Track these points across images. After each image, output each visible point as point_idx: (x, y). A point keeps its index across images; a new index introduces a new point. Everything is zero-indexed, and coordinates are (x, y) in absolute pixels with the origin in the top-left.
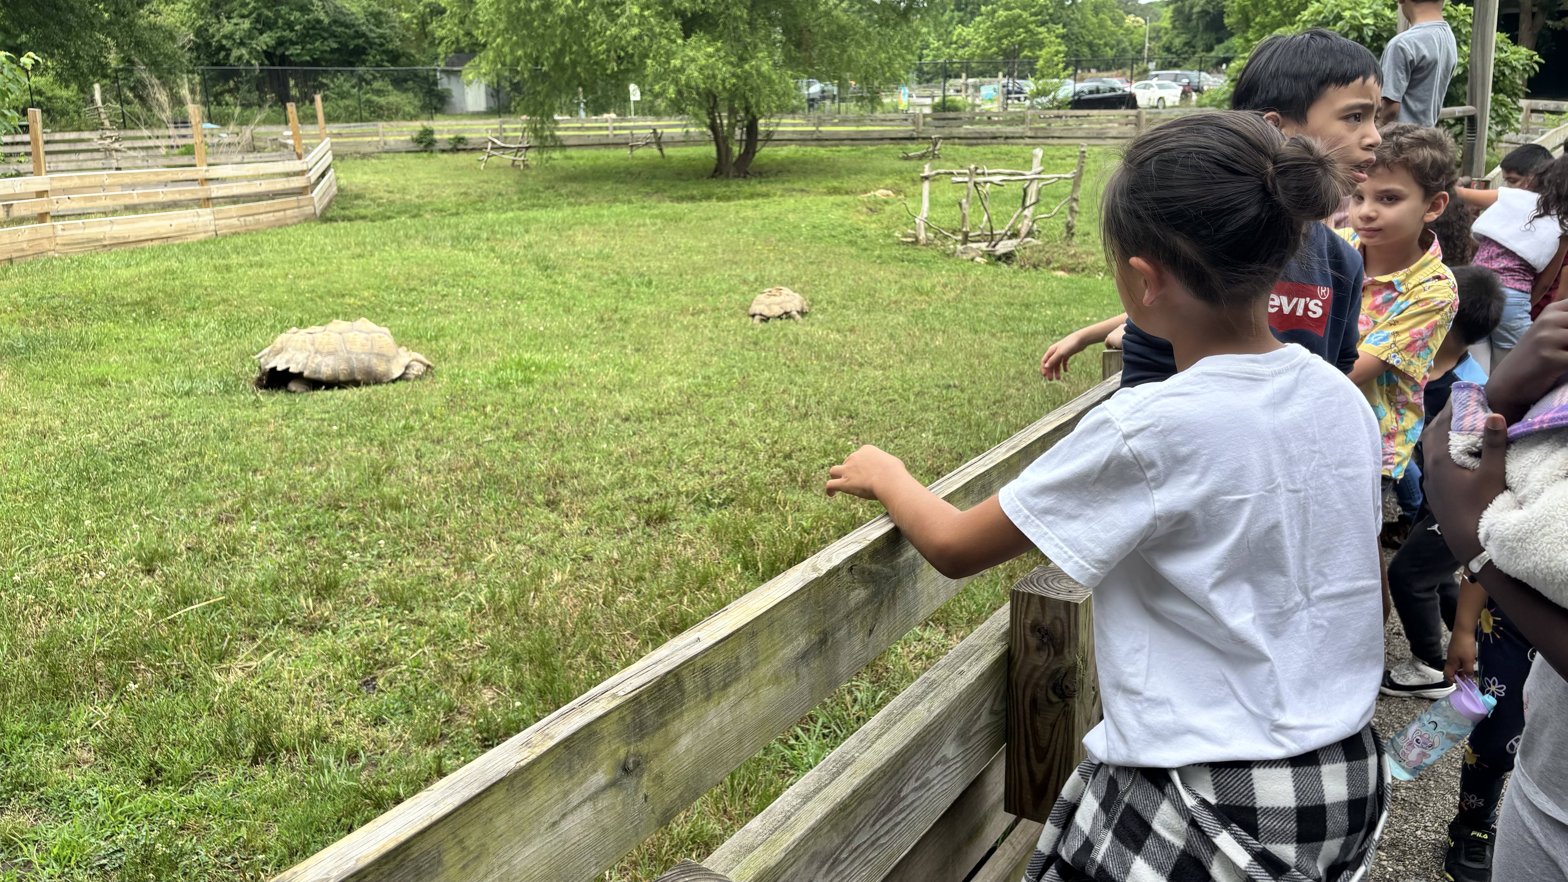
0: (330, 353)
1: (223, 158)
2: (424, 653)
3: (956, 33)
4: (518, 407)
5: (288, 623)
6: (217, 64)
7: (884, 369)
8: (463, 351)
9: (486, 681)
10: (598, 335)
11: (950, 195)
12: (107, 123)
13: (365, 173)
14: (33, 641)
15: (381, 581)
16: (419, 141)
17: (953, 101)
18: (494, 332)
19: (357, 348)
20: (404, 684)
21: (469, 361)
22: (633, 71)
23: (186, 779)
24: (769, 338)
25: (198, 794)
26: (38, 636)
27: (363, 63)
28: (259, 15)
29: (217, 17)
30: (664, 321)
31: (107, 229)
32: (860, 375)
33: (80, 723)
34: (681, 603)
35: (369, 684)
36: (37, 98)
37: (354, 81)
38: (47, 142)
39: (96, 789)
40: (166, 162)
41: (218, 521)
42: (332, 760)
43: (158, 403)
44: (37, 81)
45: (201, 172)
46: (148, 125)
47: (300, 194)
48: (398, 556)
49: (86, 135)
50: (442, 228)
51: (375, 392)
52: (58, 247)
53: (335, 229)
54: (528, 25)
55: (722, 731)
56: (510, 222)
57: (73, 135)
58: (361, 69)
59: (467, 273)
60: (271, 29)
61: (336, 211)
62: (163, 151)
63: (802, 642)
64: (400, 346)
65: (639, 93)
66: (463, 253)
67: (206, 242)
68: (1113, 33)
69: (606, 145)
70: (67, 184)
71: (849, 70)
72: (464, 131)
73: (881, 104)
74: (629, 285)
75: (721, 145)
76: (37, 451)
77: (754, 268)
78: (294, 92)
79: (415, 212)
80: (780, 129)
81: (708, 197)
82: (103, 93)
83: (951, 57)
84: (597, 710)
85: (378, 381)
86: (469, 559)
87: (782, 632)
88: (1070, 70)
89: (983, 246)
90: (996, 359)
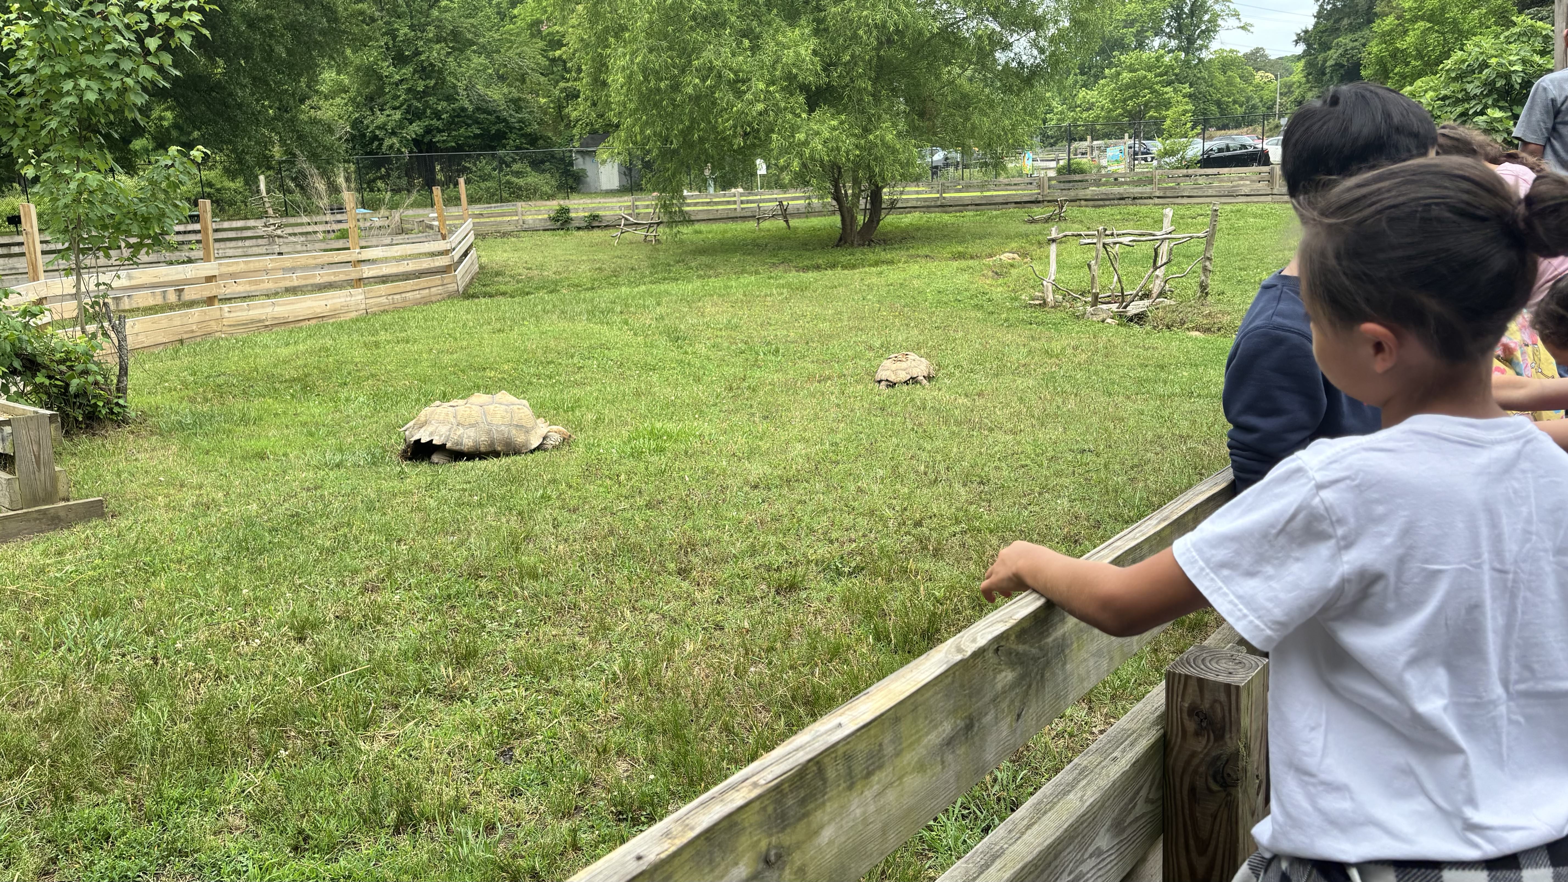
0: (472, 426)
1: (374, 241)
2: (560, 724)
3: (1080, 96)
4: (650, 475)
5: (428, 691)
6: (370, 153)
7: (1015, 433)
8: (599, 421)
9: (620, 753)
10: (728, 405)
11: (1078, 257)
12: (270, 211)
13: (505, 251)
14: (192, 708)
15: (518, 650)
16: (555, 219)
17: (1078, 164)
18: (628, 402)
19: (497, 421)
20: (539, 755)
21: (604, 430)
22: (759, 146)
23: (331, 848)
24: (896, 404)
25: (342, 862)
26: (197, 703)
27: (504, 147)
28: (409, 106)
29: (372, 109)
30: (790, 388)
31: (269, 310)
32: (991, 440)
33: (233, 789)
34: (813, 674)
35: (507, 754)
36: (207, 190)
37: (495, 164)
38: (216, 231)
39: (246, 856)
40: (323, 246)
41: (364, 590)
42: (470, 833)
43: (311, 475)
44: (207, 174)
45: (354, 254)
46: (307, 212)
47: (444, 272)
48: (535, 625)
49: (251, 223)
50: (578, 303)
51: (515, 463)
52: (224, 329)
53: (476, 305)
54: (657, 105)
55: (865, 822)
56: (642, 296)
57: (240, 224)
58: (501, 152)
59: (602, 345)
60: (420, 119)
61: (478, 288)
62: (320, 236)
63: (947, 728)
64: (539, 417)
65: (764, 166)
66: (599, 326)
67: (357, 320)
68: (1242, 90)
69: (734, 219)
70: (231, 269)
71: (973, 137)
72: (599, 209)
73: (1004, 168)
74: (757, 353)
75: (846, 215)
76: (201, 522)
77: (879, 333)
78: (440, 176)
79: (553, 287)
80: (904, 197)
81: (833, 266)
82: (267, 184)
83: (1075, 120)
84: (738, 799)
85: (517, 452)
86: (604, 628)
87: (926, 718)
88: (1199, 129)
89: (1114, 307)
90: (1131, 422)
